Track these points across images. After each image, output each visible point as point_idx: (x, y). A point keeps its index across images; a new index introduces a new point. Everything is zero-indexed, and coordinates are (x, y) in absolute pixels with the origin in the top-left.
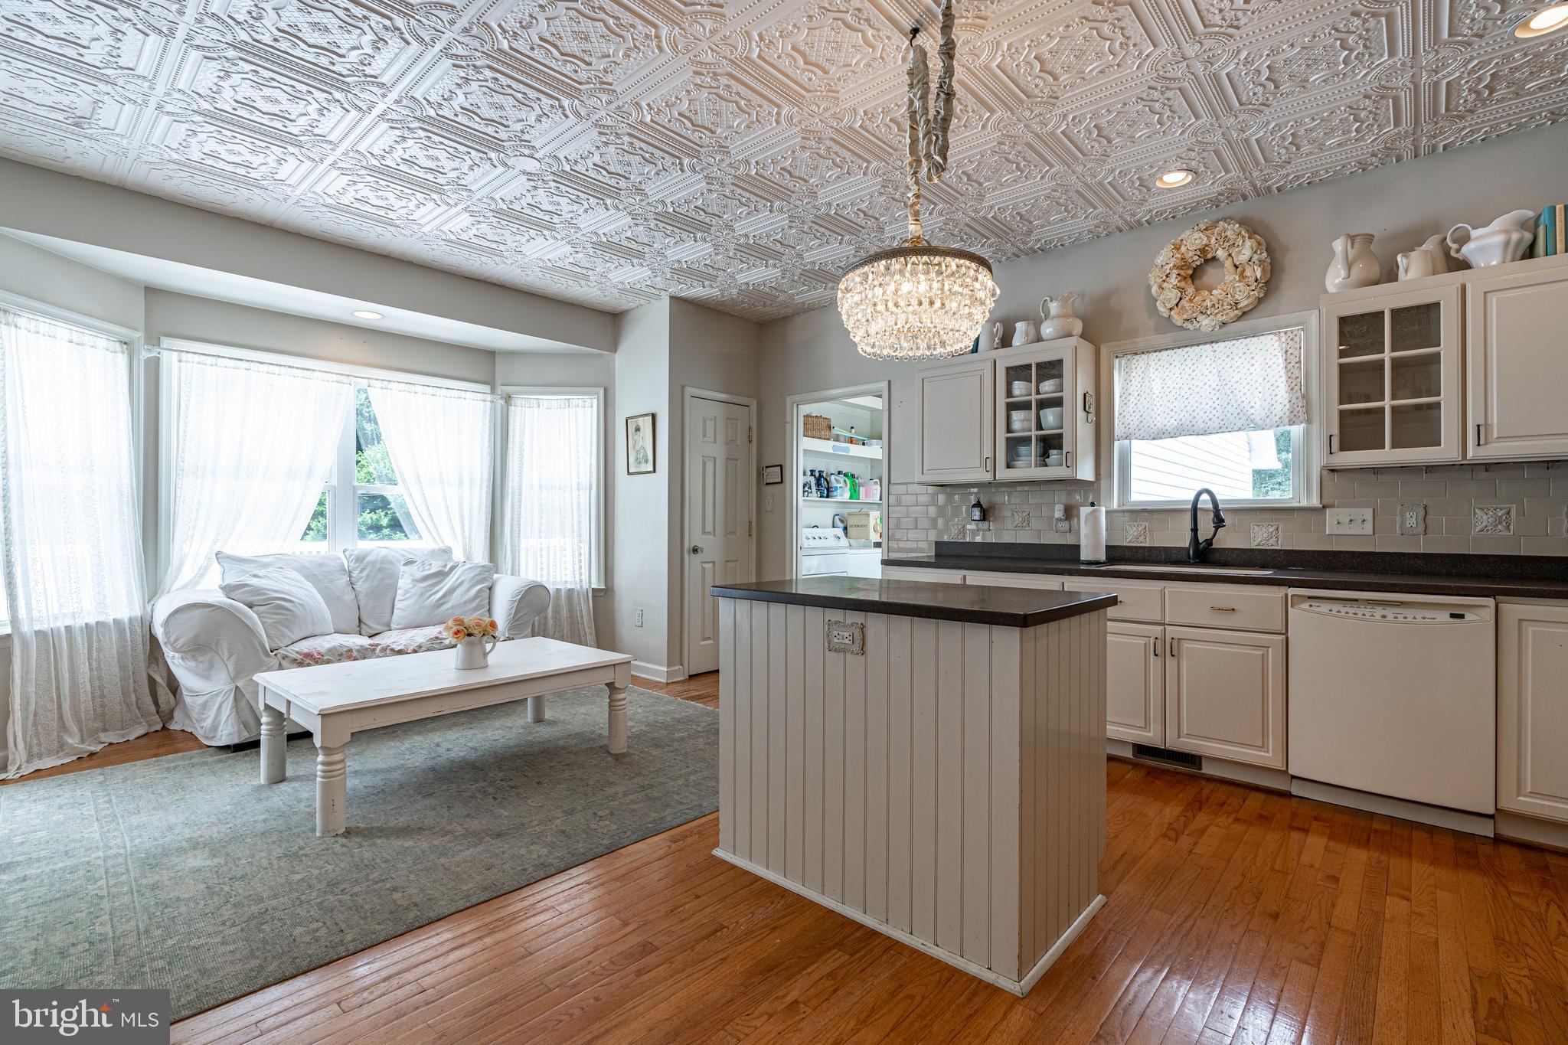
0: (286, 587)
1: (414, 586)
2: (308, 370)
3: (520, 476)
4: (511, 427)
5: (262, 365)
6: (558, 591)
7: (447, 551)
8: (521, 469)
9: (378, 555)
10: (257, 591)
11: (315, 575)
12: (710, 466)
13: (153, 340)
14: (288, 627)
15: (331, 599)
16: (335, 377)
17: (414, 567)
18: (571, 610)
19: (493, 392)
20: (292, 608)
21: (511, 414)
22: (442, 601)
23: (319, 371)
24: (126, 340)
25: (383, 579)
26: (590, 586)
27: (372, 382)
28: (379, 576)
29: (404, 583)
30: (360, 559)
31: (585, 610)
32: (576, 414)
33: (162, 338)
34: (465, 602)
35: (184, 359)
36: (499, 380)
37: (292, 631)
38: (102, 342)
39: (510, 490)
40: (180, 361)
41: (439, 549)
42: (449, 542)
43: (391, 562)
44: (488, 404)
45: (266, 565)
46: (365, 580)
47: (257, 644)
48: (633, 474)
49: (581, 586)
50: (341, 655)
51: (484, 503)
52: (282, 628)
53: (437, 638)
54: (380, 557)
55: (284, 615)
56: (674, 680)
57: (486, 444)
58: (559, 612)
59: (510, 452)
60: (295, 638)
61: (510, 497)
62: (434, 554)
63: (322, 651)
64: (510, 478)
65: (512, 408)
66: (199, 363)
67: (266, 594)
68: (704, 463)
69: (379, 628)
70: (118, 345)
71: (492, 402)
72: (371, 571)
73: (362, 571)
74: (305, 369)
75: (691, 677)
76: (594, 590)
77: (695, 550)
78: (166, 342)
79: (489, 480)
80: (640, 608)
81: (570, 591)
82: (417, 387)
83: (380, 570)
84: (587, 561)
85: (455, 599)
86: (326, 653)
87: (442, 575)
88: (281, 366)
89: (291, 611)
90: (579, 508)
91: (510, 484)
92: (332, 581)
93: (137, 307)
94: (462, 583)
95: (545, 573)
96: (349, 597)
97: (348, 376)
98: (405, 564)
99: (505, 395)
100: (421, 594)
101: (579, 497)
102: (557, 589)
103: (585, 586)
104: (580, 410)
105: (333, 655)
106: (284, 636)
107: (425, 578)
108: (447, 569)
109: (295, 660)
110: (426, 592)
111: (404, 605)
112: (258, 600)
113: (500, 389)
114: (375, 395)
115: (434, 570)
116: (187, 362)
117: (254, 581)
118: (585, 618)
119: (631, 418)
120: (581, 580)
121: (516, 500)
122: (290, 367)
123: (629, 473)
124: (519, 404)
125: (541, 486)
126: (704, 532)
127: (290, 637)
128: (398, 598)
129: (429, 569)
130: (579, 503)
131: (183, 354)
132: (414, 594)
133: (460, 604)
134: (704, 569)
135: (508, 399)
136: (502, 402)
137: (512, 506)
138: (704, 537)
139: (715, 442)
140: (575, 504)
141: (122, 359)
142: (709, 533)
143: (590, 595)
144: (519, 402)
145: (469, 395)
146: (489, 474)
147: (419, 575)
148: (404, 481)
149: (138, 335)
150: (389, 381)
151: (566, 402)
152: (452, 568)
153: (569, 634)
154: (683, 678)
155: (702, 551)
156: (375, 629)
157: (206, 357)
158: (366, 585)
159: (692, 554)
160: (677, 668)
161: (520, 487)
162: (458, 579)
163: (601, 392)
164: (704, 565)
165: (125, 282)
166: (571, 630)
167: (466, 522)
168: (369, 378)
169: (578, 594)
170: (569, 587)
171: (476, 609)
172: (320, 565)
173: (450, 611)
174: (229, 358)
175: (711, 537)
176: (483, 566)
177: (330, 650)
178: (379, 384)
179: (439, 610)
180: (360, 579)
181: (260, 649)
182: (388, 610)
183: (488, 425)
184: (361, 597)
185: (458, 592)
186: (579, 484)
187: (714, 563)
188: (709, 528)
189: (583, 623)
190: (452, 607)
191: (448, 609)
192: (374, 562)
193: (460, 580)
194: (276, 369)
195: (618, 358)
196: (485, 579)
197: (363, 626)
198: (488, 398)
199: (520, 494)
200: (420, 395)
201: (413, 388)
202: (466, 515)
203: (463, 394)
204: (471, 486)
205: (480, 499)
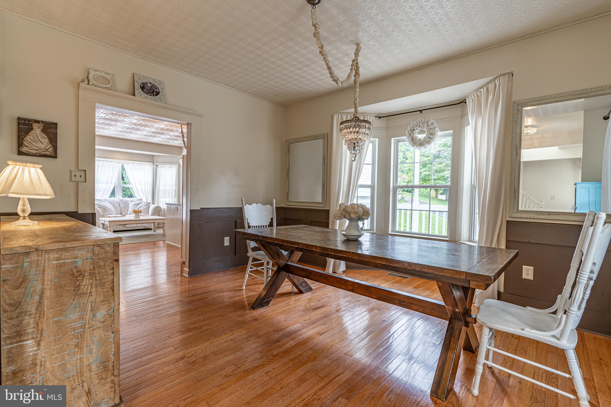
0: (106, 205)
1: (132, 206)
3: (160, 183)
4: (157, 172)
7: (141, 199)
9: (125, 199)
10: (100, 205)
11: (112, 204)
15: (115, 208)
17: (133, 202)
19: (153, 164)
20: (107, 209)
21: (158, 169)
25: (126, 204)
29: (130, 206)
30: (121, 200)
32: (172, 169)
34: (143, 210)
36: (155, 162)
41: (139, 199)
42: (142, 197)
43: (128, 201)
45: (102, 201)
52: (105, 212)
55: (105, 210)
57: (151, 176)
59: (157, 178)
62: (138, 201)
65: (158, 168)
69: (125, 214)
72: (124, 203)
73: (122, 203)
74: (110, 161)
79: (152, 184)
87: (139, 204)
91: (157, 185)
92: (115, 204)
96: (119, 208)
97: (119, 162)
98: (131, 202)
106: (105, 214)
110: (134, 207)
111: (130, 210)
113: (155, 163)
115: (137, 203)
117: (100, 203)
125: (164, 185)
128: (129, 208)
132: (132, 208)
135: (157, 166)
136: (155, 167)
137: (158, 189)
144: (159, 166)
147: (134, 204)
148: (132, 184)
150: (129, 163)
151: (170, 167)
152: (141, 203)
158: (123, 206)
163: (178, 164)
167: (147, 193)
168: (124, 163)
171: (145, 211)
172: (113, 202)
177: (113, 216)
178: (126, 164)
182: (127, 211)
183: (152, 172)
184: (121, 208)
185: (142, 207)
186: (172, 185)
192: (125, 201)
193: (142, 205)
196: (148, 205)
197: (122, 214)
198: (152, 166)
199: (159, 187)
200: (136, 166)
201: (134, 164)
202: (146, 191)
203: (146, 165)
204: (148, 185)
205: (150, 188)
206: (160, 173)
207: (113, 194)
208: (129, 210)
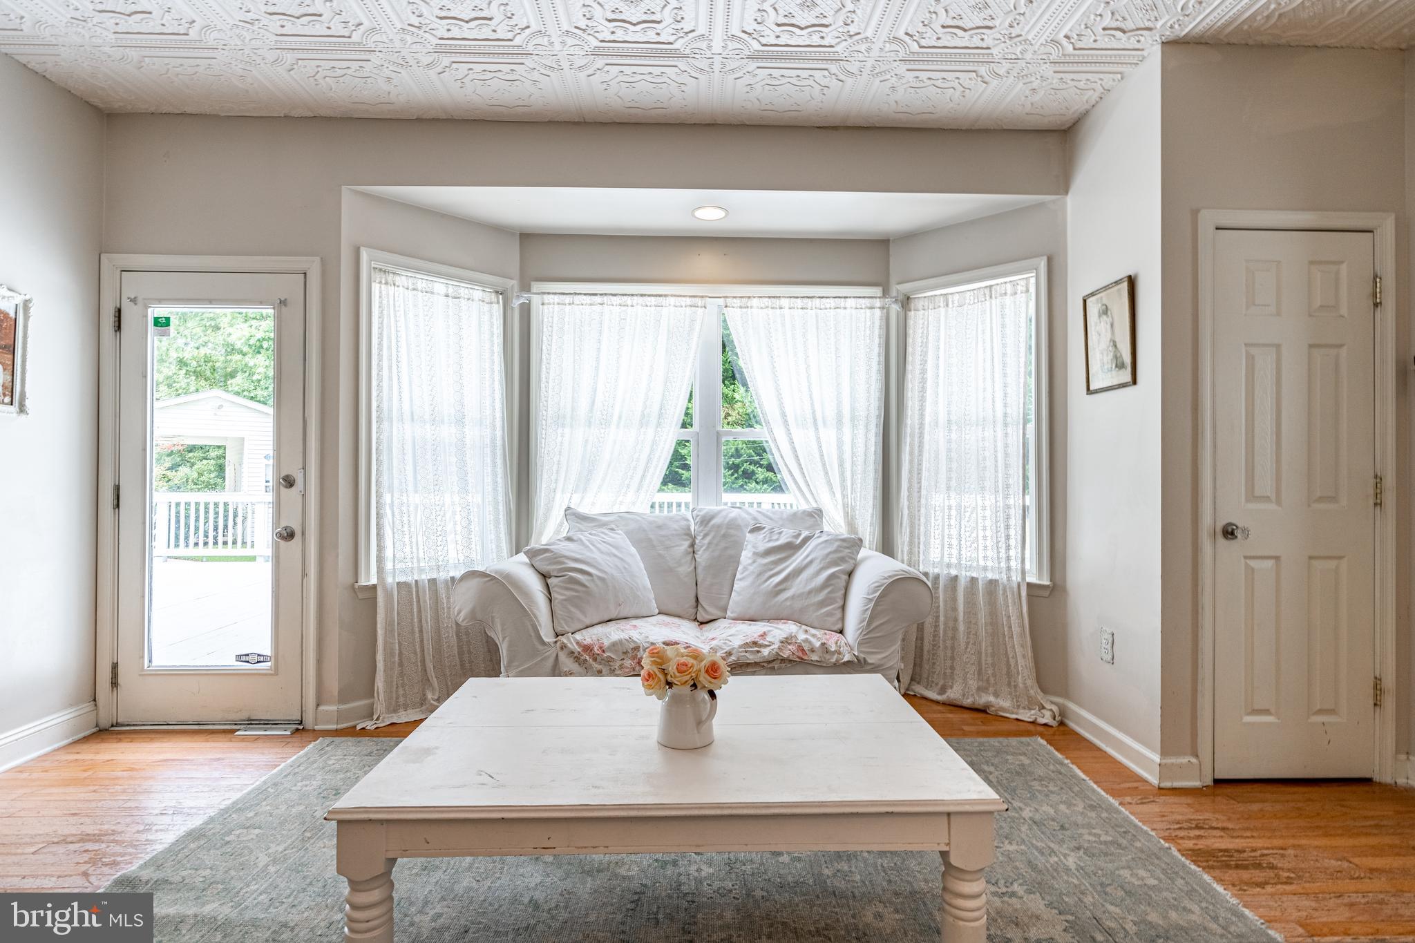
1: (754, 562)
2: (660, 296)
4: (910, 340)
5: (615, 298)
6: (973, 580)
7: (816, 515)
8: (922, 399)
9: (726, 516)
10: (555, 558)
11: (650, 540)
12: (1265, 364)
13: (525, 287)
14: (576, 606)
15: (659, 570)
16: (688, 301)
17: (760, 536)
18: (993, 612)
19: (886, 293)
20: (587, 584)
21: (911, 323)
22: (781, 587)
23: (672, 296)
24: (500, 289)
25: (726, 548)
26: (1024, 578)
27: (729, 301)
28: (723, 545)
29: (746, 557)
30: (705, 521)
31: (1015, 616)
32: (1003, 307)
33: (533, 283)
34: (810, 592)
35: (546, 301)
36: (894, 277)
37: (583, 613)
38: (478, 294)
39: (909, 430)
40: (543, 304)
41: (804, 512)
42: (821, 501)
43: (738, 527)
44: (878, 312)
46: (708, 548)
47: (530, 627)
48: (1096, 392)
49: (1009, 578)
50: (626, 653)
51: (873, 449)
52: (573, 609)
53: (755, 643)
54: (728, 519)
55: (576, 591)
56: (1177, 784)
57: (875, 367)
58: (975, 614)
59: (909, 376)
60: (588, 622)
61: (908, 440)
62: (795, 518)
63: (606, 643)
64: (909, 413)
65: (912, 314)
66: (558, 304)
67: (564, 563)
68: (1251, 360)
69: (715, 614)
70: (493, 296)
71: (882, 308)
72: (714, 538)
73: (705, 536)
74: (656, 296)
75: (1218, 782)
76: (1029, 585)
77: (1229, 533)
78: (536, 287)
79: (878, 417)
80: (1109, 631)
81: (993, 583)
82: (783, 300)
83: (725, 536)
84: (1019, 538)
85: (798, 586)
86: (609, 648)
87: (791, 548)
88: (632, 295)
89: (584, 586)
90: (1006, 455)
91: (909, 422)
92: (668, 548)
93: (512, 256)
94: (811, 562)
95: (955, 552)
96: (685, 569)
97: (702, 297)
98: (752, 531)
99: (900, 297)
100: (760, 574)
101: (1006, 435)
102: (973, 578)
103: (1016, 578)
104: (1008, 300)
105: (616, 652)
106: (572, 619)
107: (769, 552)
108: (798, 541)
109: (573, 653)
110: (765, 571)
111: (742, 587)
112: (554, 570)
113: (898, 289)
114: (734, 316)
115: (784, 540)
116: (549, 304)
118: (1016, 629)
119: (1092, 294)
120: (1009, 569)
121: (916, 444)
122: (642, 295)
123: (1089, 391)
124: (920, 307)
125: (949, 422)
126: (1252, 496)
127: (579, 620)
128: (738, 576)
129: (777, 540)
130: (1006, 446)
131: (545, 297)
132: (753, 572)
133: (802, 594)
134: (1250, 571)
135: (906, 302)
136: (895, 308)
137: (911, 453)
138: (1251, 506)
139: (1279, 314)
140: (1000, 445)
141: (497, 310)
142: (1266, 499)
143: (1024, 593)
144: (920, 304)
145: (850, 302)
146: (879, 408)
147: (764, 546)
148: (768, 423)
149: (514, 283)
150: (749, 297)
151: (987, 291)
152: (809, 541)
153: (990, 651)
154: (1197, 784)
155: (1246, 532)
156: (712, 615)
157: (564, 296)
158: (706, 555)
159: (1221, 540)
160: (1184, 760)
161: (922, 425)
162: (808, 556)
163: (1043, 264)
164: (1252, 563)
165: (498, 230)
166: (993, 645)
167: (848, 474)
168: (726, 297)
169: (1005, 591)
170: (990, 576)
171: (822, 604)
172: (659, 527)
173: (788, 603)
174: (585, 294)
175: (1272, 507)
176: (843, 540)
177: (614, 644)
178: (737, 302)
179: (776, 599)
180: (702, 547)
181: (533, 634)
182: (726, 590)
183: (877, 341)
184: (699, 570)
185: (804, 575)
186: (1005, 415)
187: (1277, 558)
188: (1265, 485)
189: (1012, 637)
190: (793, 597)
191: (786, 599)
192: (719, 526)
193: (809, 559)
194: (629, 300)
195: (1070, 200)
196: (843, 560)
197: (699, 608)
198: (878, 303)
199: (921, 435)
200: (786, 311)
201: (777, 302)
202: (848, 465)
203: (842, 302)
204: (854, 427)
205: (866, 443)
206: (925, 345)
207: (675, 477)
208: (736, 586)
